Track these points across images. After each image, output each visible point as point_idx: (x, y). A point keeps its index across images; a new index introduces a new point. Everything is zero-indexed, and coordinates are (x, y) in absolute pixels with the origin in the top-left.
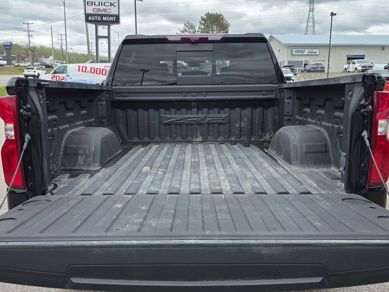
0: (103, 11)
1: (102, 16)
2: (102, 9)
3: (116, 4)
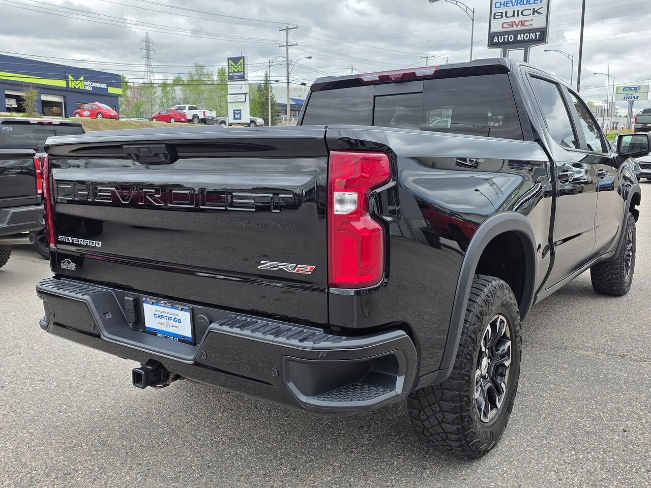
0: (519, 25)
1: (515, 33)
2: (517, 23)
3: (544, 11)
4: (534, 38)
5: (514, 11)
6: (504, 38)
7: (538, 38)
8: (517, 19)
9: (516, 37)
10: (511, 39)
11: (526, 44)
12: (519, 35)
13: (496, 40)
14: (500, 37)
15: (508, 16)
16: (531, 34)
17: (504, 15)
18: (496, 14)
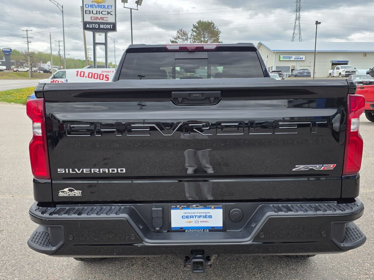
0: (101, 20)
1: (99, 24)
2: (99, 18)
3: (113, 13)
4: (109, 28)
5: (97, 11)
6: (93, 26)
7: (111, 28)
8: (99, 16)
9: (99, 26)
10: (97, 26)
11: (106, 31)
12: (101, 25)
13: (88, 26)
14: (90, 25)
15: (94, 13)
16: (108, 25)
17: (91, 12)
18: (87, 11)
